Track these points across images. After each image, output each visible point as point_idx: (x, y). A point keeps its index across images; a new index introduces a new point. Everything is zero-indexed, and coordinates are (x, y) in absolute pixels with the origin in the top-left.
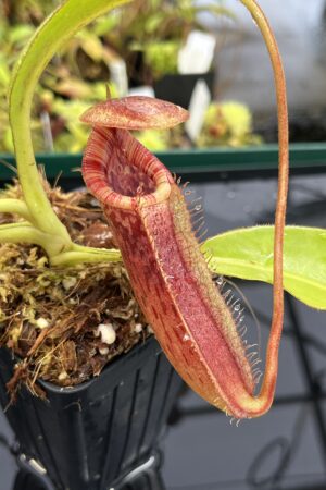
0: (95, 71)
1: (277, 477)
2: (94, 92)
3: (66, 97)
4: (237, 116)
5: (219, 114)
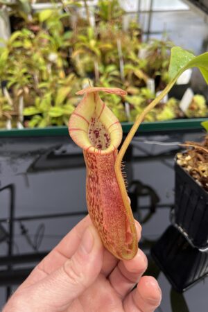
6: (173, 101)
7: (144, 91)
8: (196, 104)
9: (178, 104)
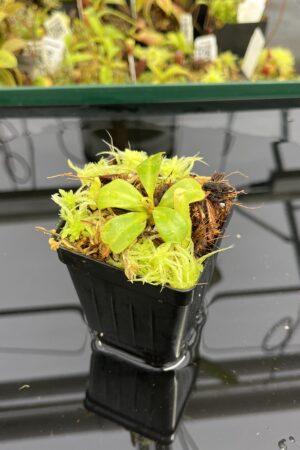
0: (165, 24)
1: (283, 345)
2: (167, 39)
3: (143, 44)
4: (284, 58)
5: (269, 57)
6: (229, 57)
7: (173, 38)
8: (274, 63)
9: (238, 64)
